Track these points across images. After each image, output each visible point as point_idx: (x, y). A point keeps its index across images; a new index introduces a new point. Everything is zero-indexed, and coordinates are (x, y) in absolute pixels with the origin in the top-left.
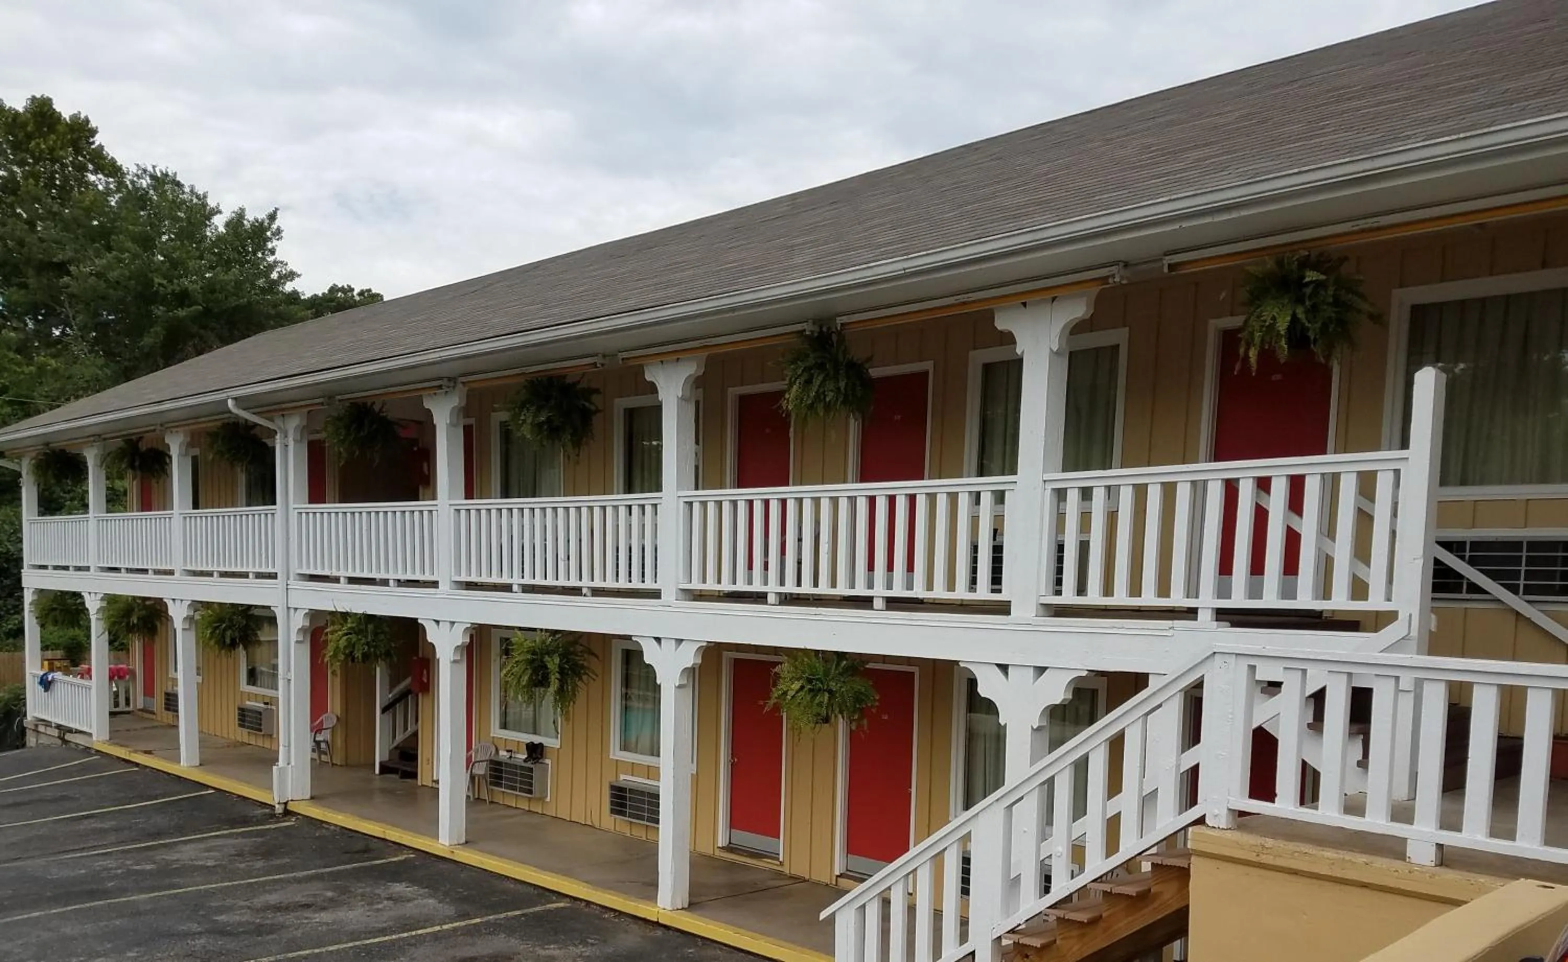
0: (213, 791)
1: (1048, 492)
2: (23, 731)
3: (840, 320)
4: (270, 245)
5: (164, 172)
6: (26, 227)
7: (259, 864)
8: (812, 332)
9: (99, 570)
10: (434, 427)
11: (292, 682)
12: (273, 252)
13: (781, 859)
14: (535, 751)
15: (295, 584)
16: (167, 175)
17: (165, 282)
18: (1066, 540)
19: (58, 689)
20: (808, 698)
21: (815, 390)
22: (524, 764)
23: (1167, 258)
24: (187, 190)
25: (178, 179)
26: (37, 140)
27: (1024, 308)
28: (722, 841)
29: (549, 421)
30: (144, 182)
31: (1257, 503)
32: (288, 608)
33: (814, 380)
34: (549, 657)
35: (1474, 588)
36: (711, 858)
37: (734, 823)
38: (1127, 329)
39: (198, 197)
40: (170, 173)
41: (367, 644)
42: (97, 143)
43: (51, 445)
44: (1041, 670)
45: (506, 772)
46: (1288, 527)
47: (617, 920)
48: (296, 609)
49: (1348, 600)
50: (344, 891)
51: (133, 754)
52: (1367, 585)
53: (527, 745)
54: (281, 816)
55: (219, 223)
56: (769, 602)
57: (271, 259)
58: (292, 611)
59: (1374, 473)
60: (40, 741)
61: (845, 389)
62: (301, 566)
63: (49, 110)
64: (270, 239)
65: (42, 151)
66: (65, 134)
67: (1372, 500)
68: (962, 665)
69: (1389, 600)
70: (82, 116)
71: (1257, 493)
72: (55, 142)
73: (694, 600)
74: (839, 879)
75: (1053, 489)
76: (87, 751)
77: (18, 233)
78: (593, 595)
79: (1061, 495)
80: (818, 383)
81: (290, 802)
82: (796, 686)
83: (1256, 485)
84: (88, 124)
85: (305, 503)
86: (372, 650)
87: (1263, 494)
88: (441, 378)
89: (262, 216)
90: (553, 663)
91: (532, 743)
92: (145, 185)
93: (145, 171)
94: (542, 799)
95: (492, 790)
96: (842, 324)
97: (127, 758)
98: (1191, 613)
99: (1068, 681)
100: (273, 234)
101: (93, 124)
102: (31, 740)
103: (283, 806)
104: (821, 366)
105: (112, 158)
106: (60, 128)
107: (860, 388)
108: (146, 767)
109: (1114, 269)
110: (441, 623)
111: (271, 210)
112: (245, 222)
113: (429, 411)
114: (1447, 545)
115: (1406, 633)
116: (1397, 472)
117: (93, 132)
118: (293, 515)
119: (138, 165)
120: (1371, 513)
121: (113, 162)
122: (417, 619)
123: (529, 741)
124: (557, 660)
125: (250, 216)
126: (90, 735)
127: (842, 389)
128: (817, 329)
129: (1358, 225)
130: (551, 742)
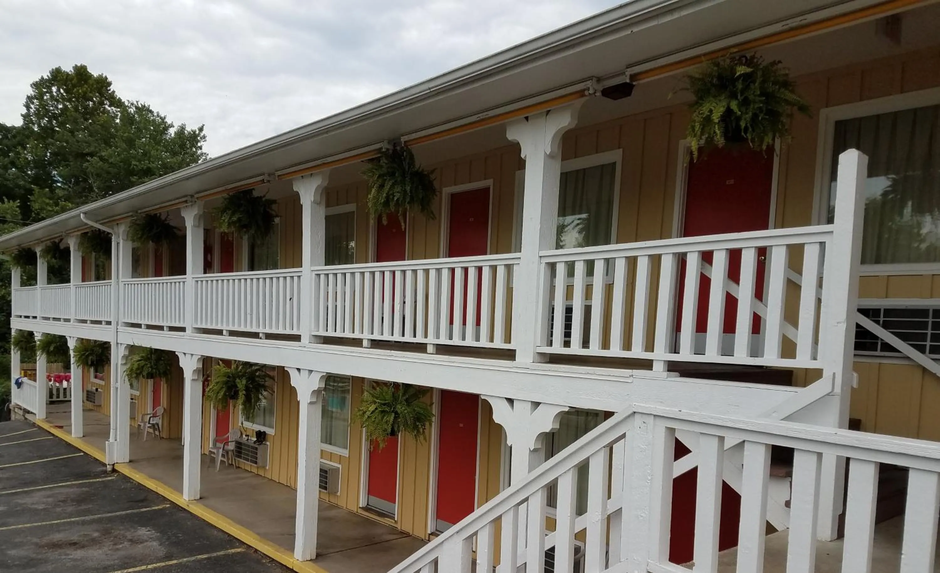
0: (82, 454)
1: (543, 266)
2: (9, 410)
3: (403, 139)
4: (199, 144)
5: (143, 104)
6: (70, 134)
7: (70, 509)
8: (388, 149)
9: (42, 319)
10: (186, 227)
11: (119, 389)
12: (201, 148)
13: (396, 519)
14: (261, 436)
15: (121, 328)
16: (144, 106)
17: (137, 163)
18: (574, 304)
19: (25, 387)
20: (380, 418)
21: (386, 192)
22: (253, 445)
23: (628, 70)
24: (155, 114)
25: (151, 108)
26: (78, 88)
27: (527, 122)
28: (362, 503)
29: (239, 220)
30: (132, 110)
31: (701, 273)
32: (117, 343)
33: (386, 185)
34: (239, 379)
35: (887, 347)
36: (355, 515)
37: (370, 492)
38: (621, 150)
39: (161, 118)
40: (146, 105)
41: (151, 367)
42: (112, 90)
43: (22, 246)
44: (536, 404)
45: (245, 450)
46: (727, 292)
47: (270, 565)
48: (121, 344)
49: (778, 358)
50: (106, 532)
51: (52, 429)
52: (796, 344)
53: (256, 432)
54: (110, 472)
55: (172, 132)
56: (364, 345)
57: (199, 152)
58: (119, 345)
59: (802, 246)
60: (16, 417)
61: (411, 192)
62: (124, 318)
63: (84, 72)
64: (199, 141)
65: (80, 94)
66: (92, 85)
67: (800, 273)
68: (483, 397)
69: (815, 359)
70: (104, 76)
71: (702, 265)
72: (87, 89)
73: (324, 343)
74: (431, 536)
75: (547, 263)
76: (34, 425)
77: (65, 137)
78: (266, 339)
79: (552, 267)
80: (388, 187)
81: (116, 464)
82: (372, 408)
83: (700, 259)
84: (106, 80)
85: (130, 278)
86: (154, 370)
87: (707, 265)
88: (186, 196)
89: (196, 128)
90: (241, 384)
91: (260, 431)
92: (132, 112)
93: (132, 104)
94: (264, 467)
95: (239, 461)
96: (405, 142)
97: (49, 430)
98: (647, 365)
99: (555, 414)
100: (201, 138)
101: (109, 79)
102: (13, 416)
103: (111, 467)
104: (392, 175)
105: (119, 98)
106: (90, 82)
107: (421, 191)
108: (57, 437)
109: (589, 83)
110: (187, 355)
111: (200, 125)
112: (186, 132)
113: (184, 218)
114: (864, 312)
115: (829, 390)
116: (822, 245)
117: (110, 84)
118: (121, 285)
119: (128, 101)
120: (799, 284)
121: (120, 100)
122: (175, 352)
123: (258, 430)
124: (244, 382)
125: (188, 129)
126: (35, 414)
127: (408, 191)
128: (390, 147)
129: (787, 24)
130: (270, 431)
